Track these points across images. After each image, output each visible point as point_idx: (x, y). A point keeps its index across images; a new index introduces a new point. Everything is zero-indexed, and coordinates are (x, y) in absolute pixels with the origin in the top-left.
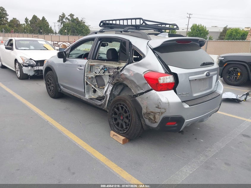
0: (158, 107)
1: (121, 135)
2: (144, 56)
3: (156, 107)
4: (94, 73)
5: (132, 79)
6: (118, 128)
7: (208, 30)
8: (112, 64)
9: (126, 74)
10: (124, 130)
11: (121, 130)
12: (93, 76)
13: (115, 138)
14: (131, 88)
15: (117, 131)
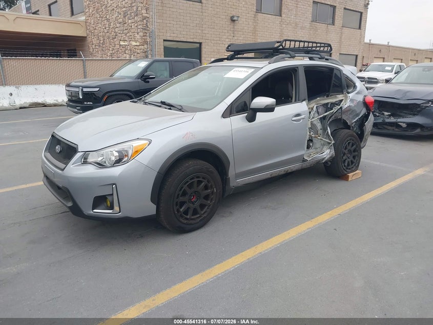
13: (353, 178)
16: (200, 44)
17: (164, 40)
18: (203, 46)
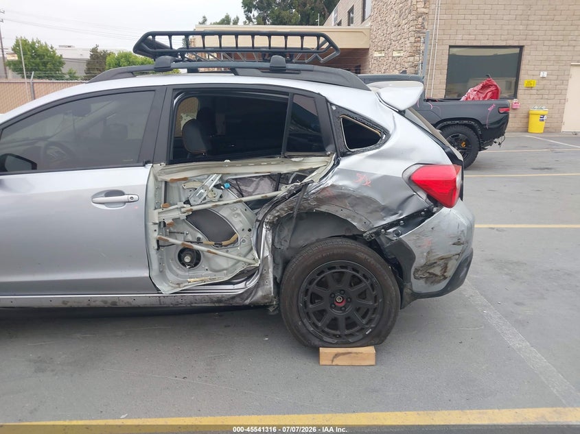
0: (458, 243)
1: (358, 345)
2: (386, 132)
3: (454, 244)
4: (181, 204)
5: (365, 194)
6: (338, 333)
7: (61, 55)
8: (270, 164)
9: (342, 186)
10: (362, 329)
11: (351, 335)
12: (176, 214)
13: (339, 361)
14: (349, 220)
15: (336, 343)
16: (521, 48)
17: (450, 47)
18: (525, 52)
